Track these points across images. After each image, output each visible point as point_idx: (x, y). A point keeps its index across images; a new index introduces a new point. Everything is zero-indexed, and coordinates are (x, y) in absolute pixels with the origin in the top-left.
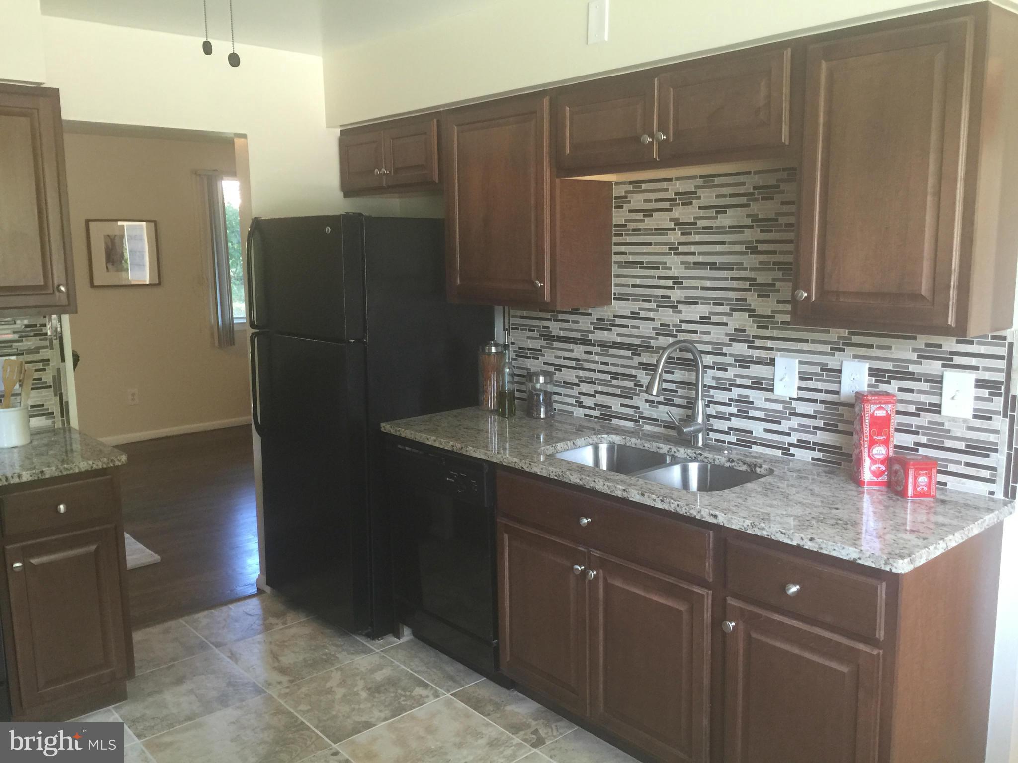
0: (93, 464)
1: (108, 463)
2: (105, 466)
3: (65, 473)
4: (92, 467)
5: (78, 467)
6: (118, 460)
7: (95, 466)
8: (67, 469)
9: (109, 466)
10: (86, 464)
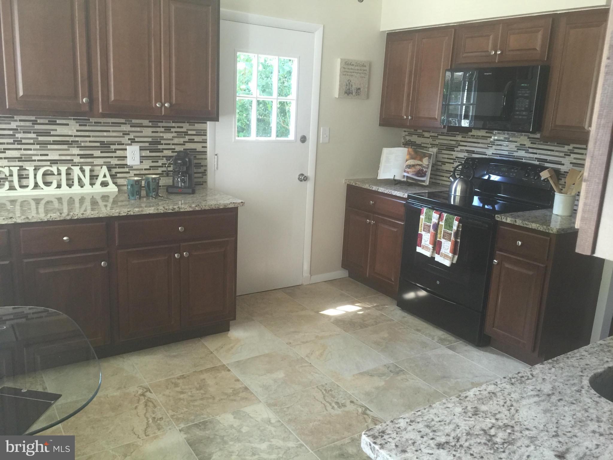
0: (539, 226)
1: (546, 229)
2: (544, 230)
3: (525, 226)
4: (538, 228)
5: (532, 226)
6: (551, 230)
7: (539, 229)
8: (526, 224)
9: (546, 231)
10: (535, 226)
